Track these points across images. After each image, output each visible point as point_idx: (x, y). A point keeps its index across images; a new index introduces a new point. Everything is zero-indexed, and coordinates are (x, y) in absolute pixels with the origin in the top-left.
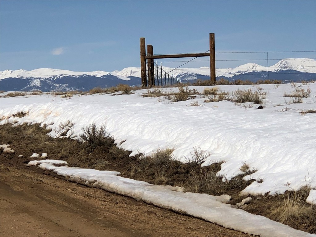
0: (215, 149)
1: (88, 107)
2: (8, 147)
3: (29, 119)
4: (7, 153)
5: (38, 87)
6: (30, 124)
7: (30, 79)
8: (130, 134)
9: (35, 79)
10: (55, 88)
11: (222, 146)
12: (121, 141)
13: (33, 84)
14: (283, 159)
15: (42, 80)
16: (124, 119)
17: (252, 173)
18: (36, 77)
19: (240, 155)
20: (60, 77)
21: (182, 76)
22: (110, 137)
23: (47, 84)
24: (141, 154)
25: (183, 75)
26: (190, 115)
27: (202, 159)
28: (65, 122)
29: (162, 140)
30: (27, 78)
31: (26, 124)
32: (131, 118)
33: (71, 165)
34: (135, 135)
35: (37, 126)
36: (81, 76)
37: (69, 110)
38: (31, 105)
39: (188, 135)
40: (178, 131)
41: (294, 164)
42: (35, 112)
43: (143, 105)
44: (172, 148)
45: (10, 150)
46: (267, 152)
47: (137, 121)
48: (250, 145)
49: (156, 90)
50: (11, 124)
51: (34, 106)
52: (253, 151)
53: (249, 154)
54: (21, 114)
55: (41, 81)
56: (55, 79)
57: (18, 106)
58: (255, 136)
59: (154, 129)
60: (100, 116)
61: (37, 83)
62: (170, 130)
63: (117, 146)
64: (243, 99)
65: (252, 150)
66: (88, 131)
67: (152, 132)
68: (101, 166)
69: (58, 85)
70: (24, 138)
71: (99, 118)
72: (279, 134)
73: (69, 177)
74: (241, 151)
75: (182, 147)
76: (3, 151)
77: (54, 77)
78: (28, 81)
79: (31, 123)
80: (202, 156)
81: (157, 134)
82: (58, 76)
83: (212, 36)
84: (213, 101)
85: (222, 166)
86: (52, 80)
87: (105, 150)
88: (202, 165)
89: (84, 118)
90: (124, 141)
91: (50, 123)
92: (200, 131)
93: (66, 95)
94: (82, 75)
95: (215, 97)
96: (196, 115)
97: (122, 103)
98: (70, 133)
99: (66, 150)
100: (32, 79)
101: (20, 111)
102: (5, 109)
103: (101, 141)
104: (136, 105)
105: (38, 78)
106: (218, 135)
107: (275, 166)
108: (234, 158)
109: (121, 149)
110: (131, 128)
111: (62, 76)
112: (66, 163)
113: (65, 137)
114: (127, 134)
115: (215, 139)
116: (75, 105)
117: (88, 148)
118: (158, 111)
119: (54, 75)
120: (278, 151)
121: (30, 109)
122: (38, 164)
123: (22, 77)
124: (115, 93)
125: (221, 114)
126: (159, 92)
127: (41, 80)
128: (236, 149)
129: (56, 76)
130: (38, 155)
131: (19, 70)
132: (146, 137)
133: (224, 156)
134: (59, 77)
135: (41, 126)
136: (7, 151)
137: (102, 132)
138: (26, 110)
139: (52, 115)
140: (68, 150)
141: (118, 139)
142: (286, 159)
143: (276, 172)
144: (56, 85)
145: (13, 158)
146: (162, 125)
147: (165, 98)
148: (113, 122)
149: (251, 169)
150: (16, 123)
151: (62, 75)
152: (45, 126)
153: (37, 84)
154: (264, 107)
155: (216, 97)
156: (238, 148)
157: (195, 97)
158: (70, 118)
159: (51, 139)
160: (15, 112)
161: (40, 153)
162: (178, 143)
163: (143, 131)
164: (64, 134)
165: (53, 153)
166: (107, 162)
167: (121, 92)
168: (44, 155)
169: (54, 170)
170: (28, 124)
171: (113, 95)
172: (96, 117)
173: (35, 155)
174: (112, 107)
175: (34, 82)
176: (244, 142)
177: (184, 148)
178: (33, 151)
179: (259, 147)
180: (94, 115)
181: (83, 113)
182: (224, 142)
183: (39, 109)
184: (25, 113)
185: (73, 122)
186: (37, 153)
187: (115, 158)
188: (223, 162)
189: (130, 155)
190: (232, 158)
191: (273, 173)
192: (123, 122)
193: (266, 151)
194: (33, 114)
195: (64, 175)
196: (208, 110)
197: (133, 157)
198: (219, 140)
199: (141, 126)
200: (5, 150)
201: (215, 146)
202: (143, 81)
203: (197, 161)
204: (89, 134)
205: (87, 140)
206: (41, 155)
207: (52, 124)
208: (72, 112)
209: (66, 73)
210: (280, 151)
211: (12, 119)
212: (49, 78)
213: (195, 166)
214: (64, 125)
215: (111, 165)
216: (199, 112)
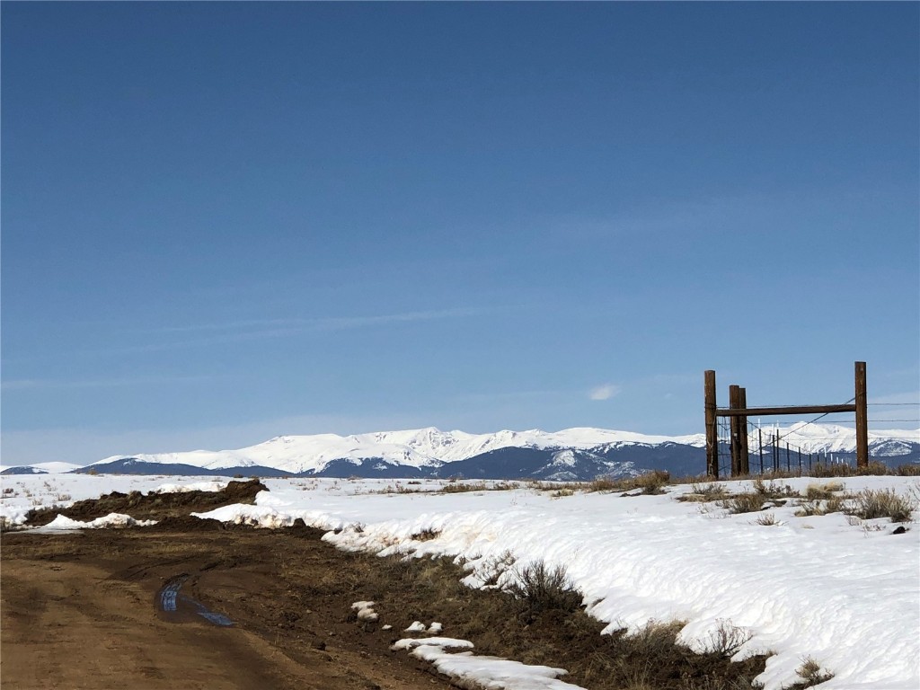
0: (767, 624)
1: (553, 521)
2: (369, 607)
3: (437, 546)
4: (365, 620)
5: (569, 468)
6: (437, 558)
7: (554, 450)
8: (616, 584)
9: (564, 450)
10: (607, 471)
11: (780, 617)
12: (595, 600)
13: (559, 460)
14: (887, 651)
15: (578, 452)
16: (610, 552)
17: (823, 681)
18: (565, 445)
19: (809, 639)
20: (618, 446)
21: (879, 447)
22: (574, 590)
23: (590, 461)
24: (624, 630)
25: (882, 446)
26: (743, 546)
27: (735, 646)
28: (499, 553)
29: (674, 599)
30: (546, 448)
31: (430, 555)
32: (623, 549)
33: (478, 651)
34: (625, 588)
35: (447, 562)
36: (662, 446)
37: (513, 528)
38: (450, 515)
39: (721, 590)
40: (705, 580)
41: (907, 664)
42: (452, 531)
43: (664, 520)
44: (682, 620)
45: (372, 613)
46: (861, 635)
47: (634, 557)
48: (829, 617)
49: (711, 487)
50: (402, 556)
51: (454, 517)
52: (834, 632)
53: (827, 638)
54: (429, 535)
55: (576, 456)
56: (606, 451)
57: (425, 515)
58: (845, 596)
59: (663, 574)
60: (569, 542)
61: (569, 460)
62: (690, 579)
63: (586, 610)
64: (874, 510)
65: (832, 628)
66: (527, 577)
67: (659, 580)
68: (535, 656)
69: (611, 464)
70: (410, 587)
71: (565, 547)
72: (899, 593)
73: (458, 678)
74: (813, 630)
75: (704, 618)
76: (356, 617)
77: (604, 446)
78: (550, 453)
79: (440, 553)
80: (735, 640)
81: (665, 586)
82: (612, 446)
83: (860, 368)
84: (812, 514)
85: (769, 661)
86: (600, 454)
87: (557, 620)
88: (734, 659)
89: (538, 547)
90: (600, 601)
91: (474, 555)
92: (746, 583)
93: (561, 491)
94: (665, 444)
95: (818, 504)
96: (756, 546)
97: (626, 515)
98: (504, 579)
99: (481, 617)
100: (557, 450)
101: (427, 528)
102: (402, 523)
103: (552, 599)
104: (649, 520)
105: (570, 448)
106: (778, 593)
107: (869, 667)
108: (797, 645)
109: (592, 617)
110: (620, 571)
111: (622, 445)
112: (471, 645)
113: (491, 587)
114: (611, 584)
115: (770, 600)
116: (530, 516)
117: (523, 613)
118: (683, 534)
119: (605, 442)
120: (881, 633)
121: (445, 525)
122: (414, 647)
123: (535, 446)
124: (628, 492)
125: (809, 545)
126: (719, 491)
127: (575, 453)
128: (803, 625)
129: (609, 444)
130: (422, 625)
131: (529, 432)
132: (644, 593)
133: (781, 641)
134: (615, 446)
135: (454, 562)
136: (363, 616)
137: (559, 578)
138: (436, 527)
139: (481, 538)
140: (487, 617)
141: (590, 594)
142: (894, 651)
143: (870, 681)
144: (609, 464)
145: (374, 631)
146: (678, 565)
147: (717, 505)
148: (590, 557)
149: (822, 673)
150: (410, 552)
151: (621, 443)
152: (463, 561)
153: (567, 461)
154: (908, 529)
155: (821, 505)
156: (808, 623)
157: (784, 502)
158: (510, 548)
159: (464, 592)
160: (417, 531)
161: (427, 621)
162: (698, 607)
163: (641, 577)
164: (492, 581)
165: (456, 623)
166: (550, 646)
167: (639, 490)
168: (436, 626)
169: (436, 663)
170: (433, 558)
171: (623, 496)
172: (558, 545)
173: (416, 626)
174: (600, 524)
175: (562, 457)
176: (819, 611)
177: (707, 620)
178: (414, 618)
179: (848, 623)
180: (556, 541)
181: (539, 535)
182: (785, 609)
183: (461, 524)
184: (436, 533)
185: (514, 555)
186: (422, 622)
187: (571, 638)
188: (771, 654)
189: (603, 632)
190: (793, 646)
191: (864, 682)
192: (606, 557)
193: (858, 632)
194: (448, 534)
195: (448, 673)
196: (786, 534)
197: (607, 635)
198: (777, 602)
199: (638, 568)
200: (360, 614)
201: (767, 618)
202: (711, 465)
203: (723, 650)
204: (529, 582)
205: (523, 596)
206: (428, 627)
207: (477, 558)
208: (517, 532)
209: (629, 438)
210: (886, 633)
211: (406, 545)
212: (593, 449)
213: (717, 662)
214: (498, 560)
215: (558, 652)
216: (763, 539)
